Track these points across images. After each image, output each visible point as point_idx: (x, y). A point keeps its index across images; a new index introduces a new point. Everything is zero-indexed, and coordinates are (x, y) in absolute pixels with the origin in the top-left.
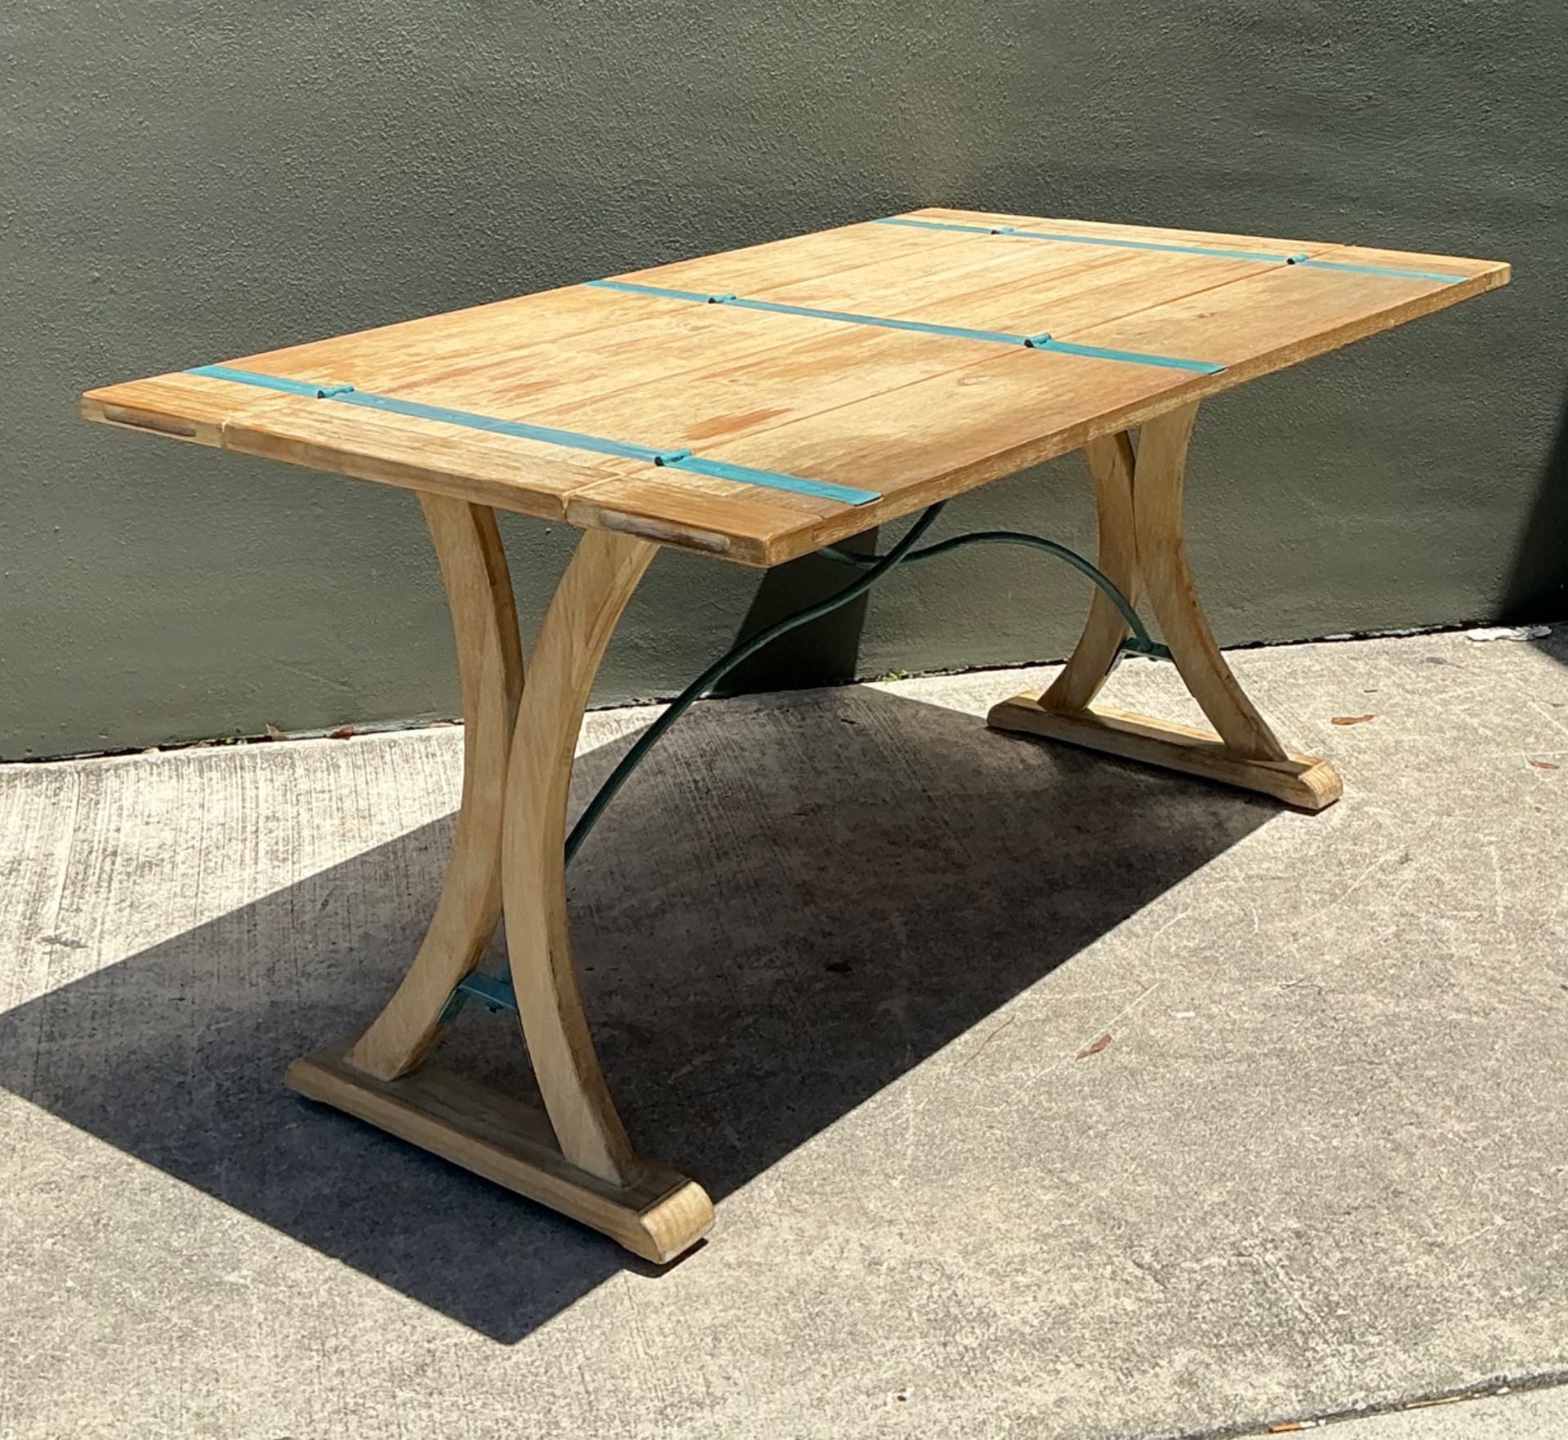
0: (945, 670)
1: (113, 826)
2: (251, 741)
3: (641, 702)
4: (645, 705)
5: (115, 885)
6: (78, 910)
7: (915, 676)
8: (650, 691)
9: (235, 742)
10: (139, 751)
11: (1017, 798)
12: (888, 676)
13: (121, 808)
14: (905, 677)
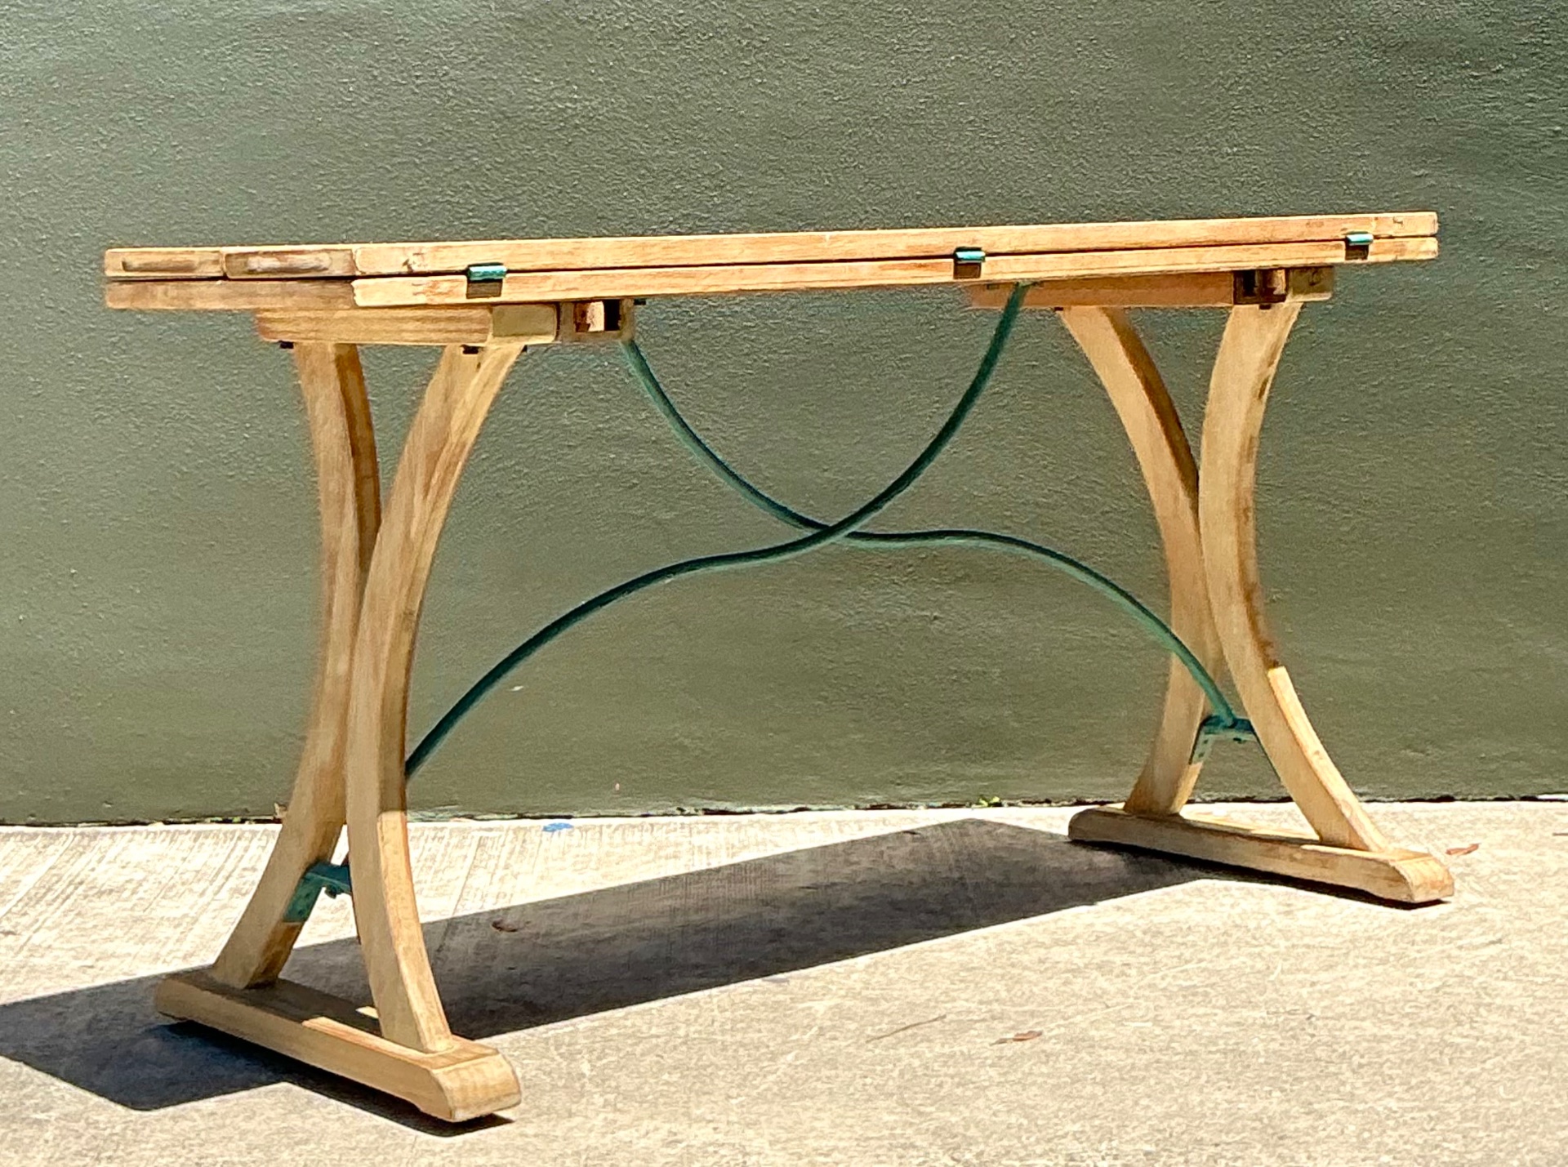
0: (1048, 801)
1: (90, 867)
2: (258, 821)
3: (687, 812)
4: (689, 815)
5: (69, 902)
6: (25, 914)
7: (1010, 805)
8: (698, 801)
9: (243, 821)
10: (144, 824)
11: (1065, 886)
12: (978, 804)
13: (103, 857)
14: (998, 805)
